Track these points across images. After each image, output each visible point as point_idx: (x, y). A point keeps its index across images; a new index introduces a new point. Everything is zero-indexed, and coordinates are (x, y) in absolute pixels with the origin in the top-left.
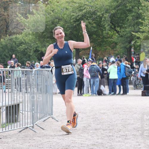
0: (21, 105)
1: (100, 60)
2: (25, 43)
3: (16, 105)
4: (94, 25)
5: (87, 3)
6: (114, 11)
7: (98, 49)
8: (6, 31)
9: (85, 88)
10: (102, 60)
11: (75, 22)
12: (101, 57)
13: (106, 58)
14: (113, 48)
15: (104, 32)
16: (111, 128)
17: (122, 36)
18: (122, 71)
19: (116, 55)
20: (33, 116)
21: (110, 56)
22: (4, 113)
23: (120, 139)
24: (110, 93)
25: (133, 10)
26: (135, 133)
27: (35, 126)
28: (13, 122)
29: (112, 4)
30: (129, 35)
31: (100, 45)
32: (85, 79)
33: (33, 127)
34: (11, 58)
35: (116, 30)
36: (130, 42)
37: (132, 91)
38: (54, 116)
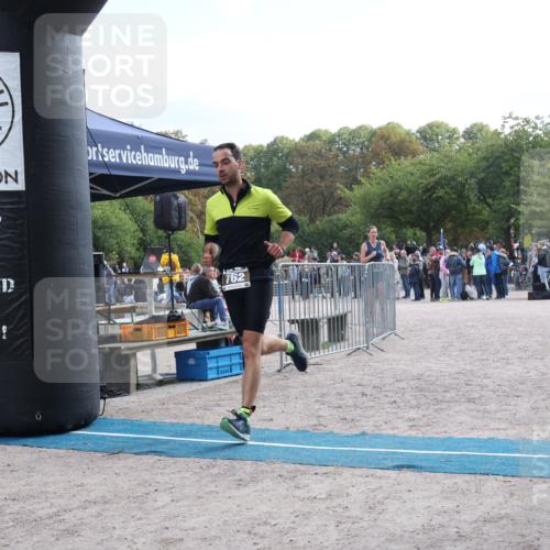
0: (349, 315)
1: (462, 247)
2: (351, 227)
3: (342, 317)
4: (454, 196)
5: (442, 164)
6: (483, 175)
7: (460, 231)
8: (324, 209)
9: (442, 291)
10: (466, 247)
11: (424, 192)
12: (465, 243)
13: (472, 244)
14: (483, 230)
15: (469, 206)
16: (484, 348)
17: (495, 212)
18: (494, 263)
19: (487, 240)
20: (367, 331)
21: (478, 241)
22: (326, 326)
23: (498, 364)
24: (479, 297)
25: (512, 172)
26: (519, 355)
27: (371, 347)
28: (338, 340)
29: (480, 164)
30: (507, 209)
31: (463, 225)
32: (441, 276)
33: (367, 348)
34: (331, 249)
35: (486, 203)
36: (508, 220)
37: (512, 293)
38: (397, 331)
